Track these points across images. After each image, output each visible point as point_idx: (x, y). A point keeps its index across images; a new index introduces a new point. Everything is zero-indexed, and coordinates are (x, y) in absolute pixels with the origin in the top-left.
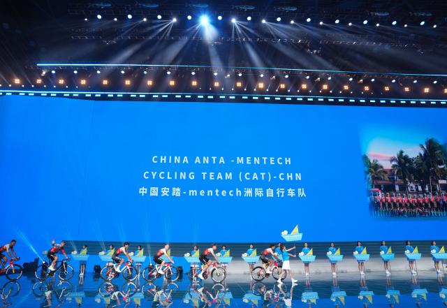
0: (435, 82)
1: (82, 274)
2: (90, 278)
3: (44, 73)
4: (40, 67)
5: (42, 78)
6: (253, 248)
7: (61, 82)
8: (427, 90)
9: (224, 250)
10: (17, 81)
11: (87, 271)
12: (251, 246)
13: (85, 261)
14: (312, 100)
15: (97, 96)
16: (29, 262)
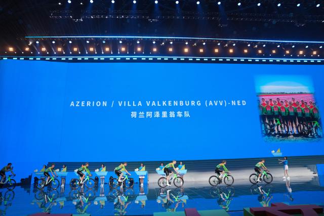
0: (307, 47)
1: (63, 185)
2: (69, 188)
3: (31, 43)
4: (27, 39)
5: (29, 46)
6: (183, 164)
7: (44, 49)
8: (301, 52)
9: (162, 166)
10: (11, 49)
11: (66, 183)
12: (181, 163)
13: (65, 177)
14: (222, 60)
15: (69, 59)
16: (25, 178)
